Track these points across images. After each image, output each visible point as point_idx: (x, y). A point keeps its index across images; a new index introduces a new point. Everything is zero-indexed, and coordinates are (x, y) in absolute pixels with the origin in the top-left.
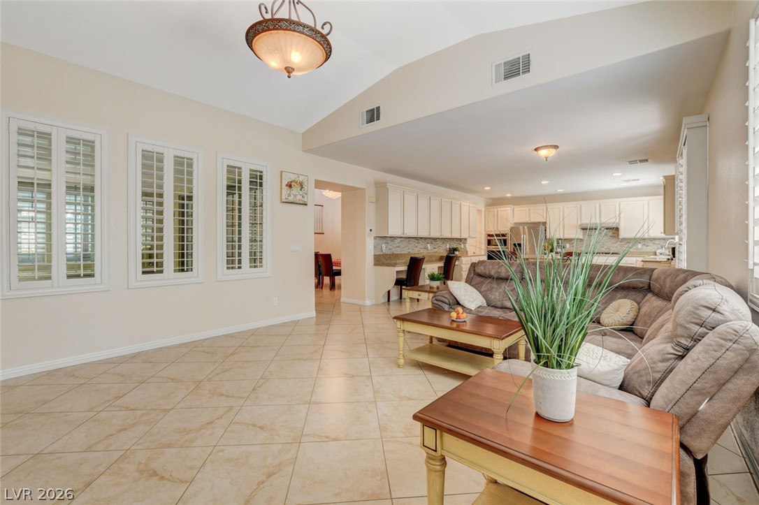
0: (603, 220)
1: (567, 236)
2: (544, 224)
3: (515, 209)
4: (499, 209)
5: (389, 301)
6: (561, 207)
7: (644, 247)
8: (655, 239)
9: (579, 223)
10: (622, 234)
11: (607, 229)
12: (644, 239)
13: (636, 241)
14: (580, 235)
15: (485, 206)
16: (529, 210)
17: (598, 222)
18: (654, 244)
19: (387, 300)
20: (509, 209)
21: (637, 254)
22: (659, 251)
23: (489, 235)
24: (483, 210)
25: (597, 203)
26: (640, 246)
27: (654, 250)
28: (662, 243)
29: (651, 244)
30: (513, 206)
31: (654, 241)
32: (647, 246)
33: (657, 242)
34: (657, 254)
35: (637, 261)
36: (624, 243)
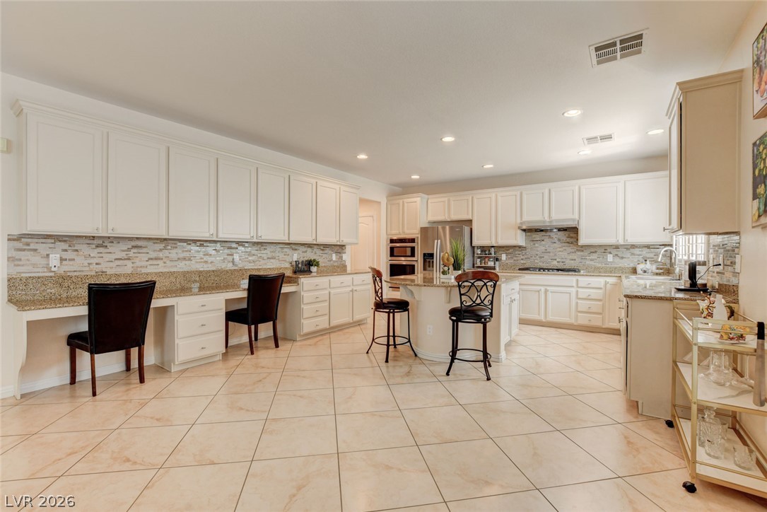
0: (555, 216)
1: (502, 242)
2: (470, 222)
3: (429, 201)
4: (405, 200)
5: (73, 380)
6: (493, 196)
7: (617, 260)
8: (633, 246)
9: (519, 221)
10: (583, 240)
11: (559, 230)
12: (617, 247)
13: (605, 249)
14: (520, 240)
15: (387, 197)
16: (449, 201)
17: (547, 219)
18: (633, 254)
19: (67, 380)
20: (419, 199)
21: (605, 272)
22: (640, 268)
23: (392, 241)
24: (384, 201)
25: (545, 188)
26: (610, 258)
27: (632, 265)
28: (645, 252)
29: (627, 254)
30: (426, 196)
31: (632, 250)
32: (622, 258)
33: (637, 251)
34: (639, 271)
35: (606, 283)
36: (586, 253)
